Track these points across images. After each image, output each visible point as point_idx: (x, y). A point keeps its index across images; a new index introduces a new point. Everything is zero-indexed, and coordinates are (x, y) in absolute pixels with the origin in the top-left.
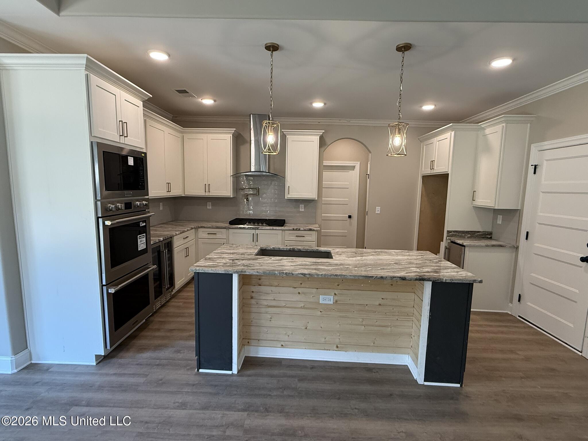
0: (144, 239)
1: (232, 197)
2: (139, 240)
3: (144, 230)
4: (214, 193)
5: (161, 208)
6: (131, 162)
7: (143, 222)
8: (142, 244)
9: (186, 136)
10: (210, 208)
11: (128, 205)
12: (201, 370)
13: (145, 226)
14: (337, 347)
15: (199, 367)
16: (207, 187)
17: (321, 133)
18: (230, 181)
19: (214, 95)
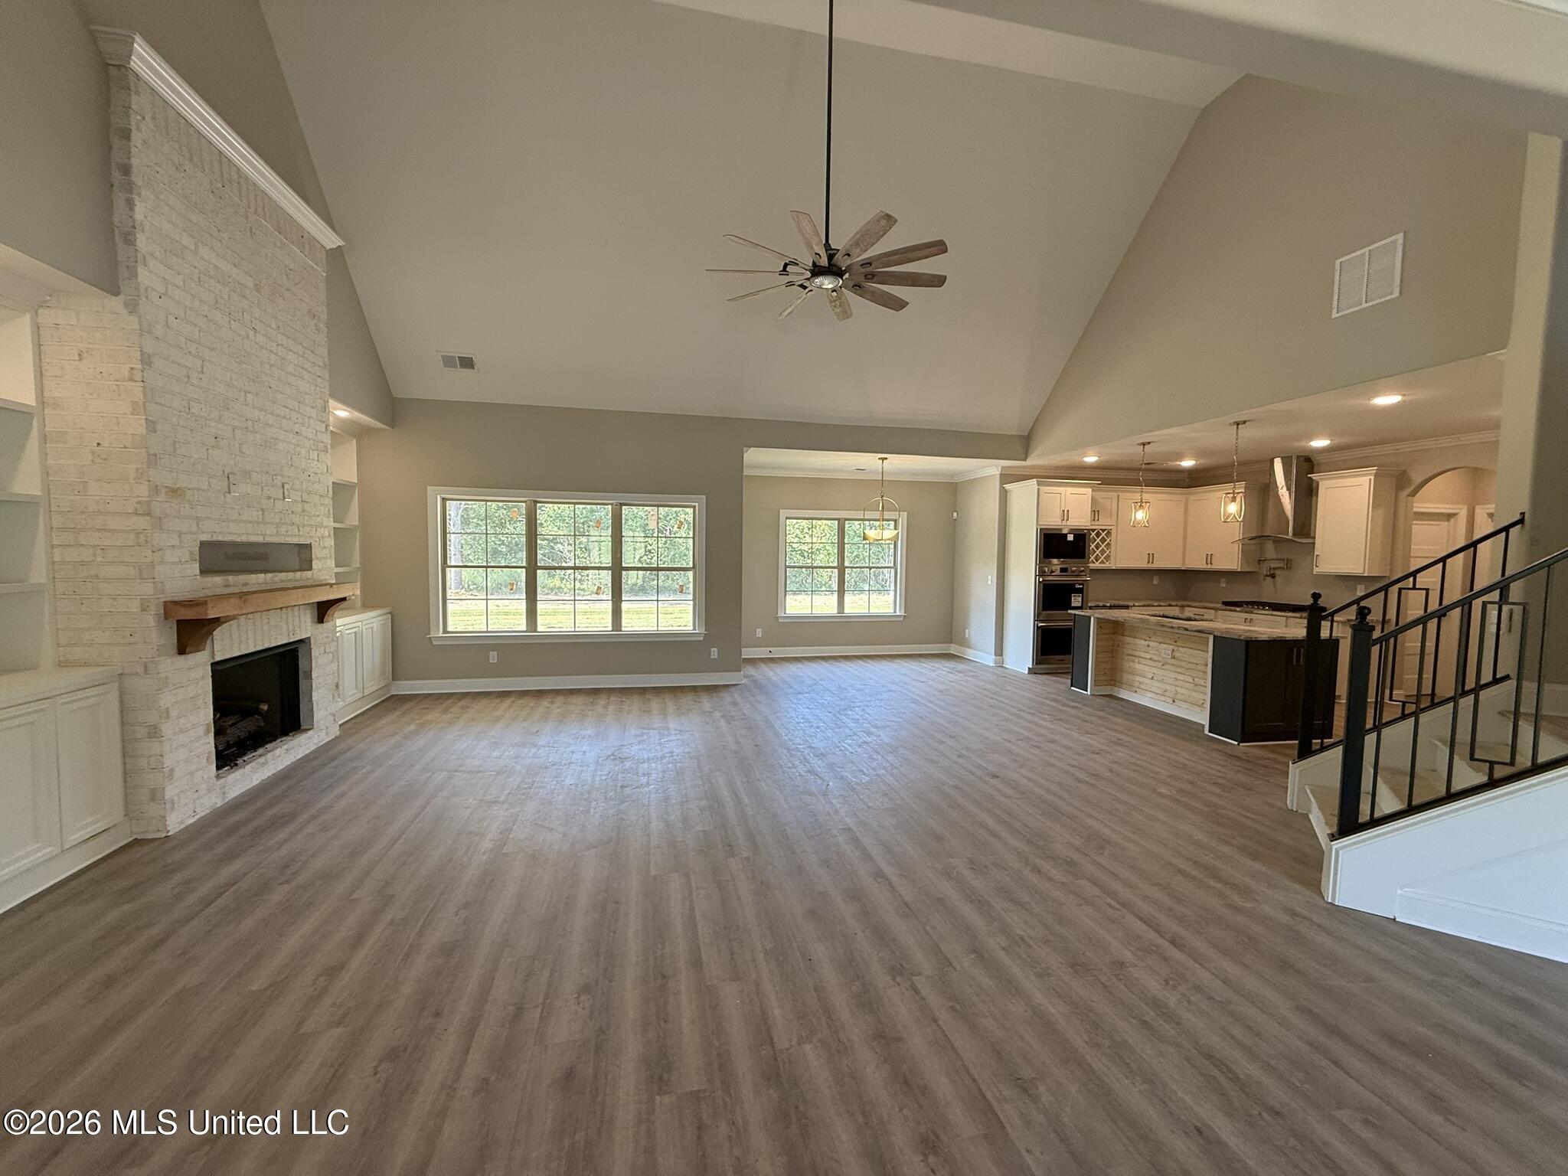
0: (1080, 599)
1: (1239, 570)
2: (1073, 598)
3: (1080, 591)
4: (1218, 565)
5: (1155, 582)
6: (1070, 538)
7: (1080, 584)
8: (1076, 600)
9: (1192, 498)
10: (1224, 585)
11: (1063, 570)
12: (1072, 688)
13: (1082, 589)
14: (1174, 701)
15: (1072, 686)
16: (1209, 558)
17: (1374, 472)
18: (1236, 551)
19: (1197, 456)
